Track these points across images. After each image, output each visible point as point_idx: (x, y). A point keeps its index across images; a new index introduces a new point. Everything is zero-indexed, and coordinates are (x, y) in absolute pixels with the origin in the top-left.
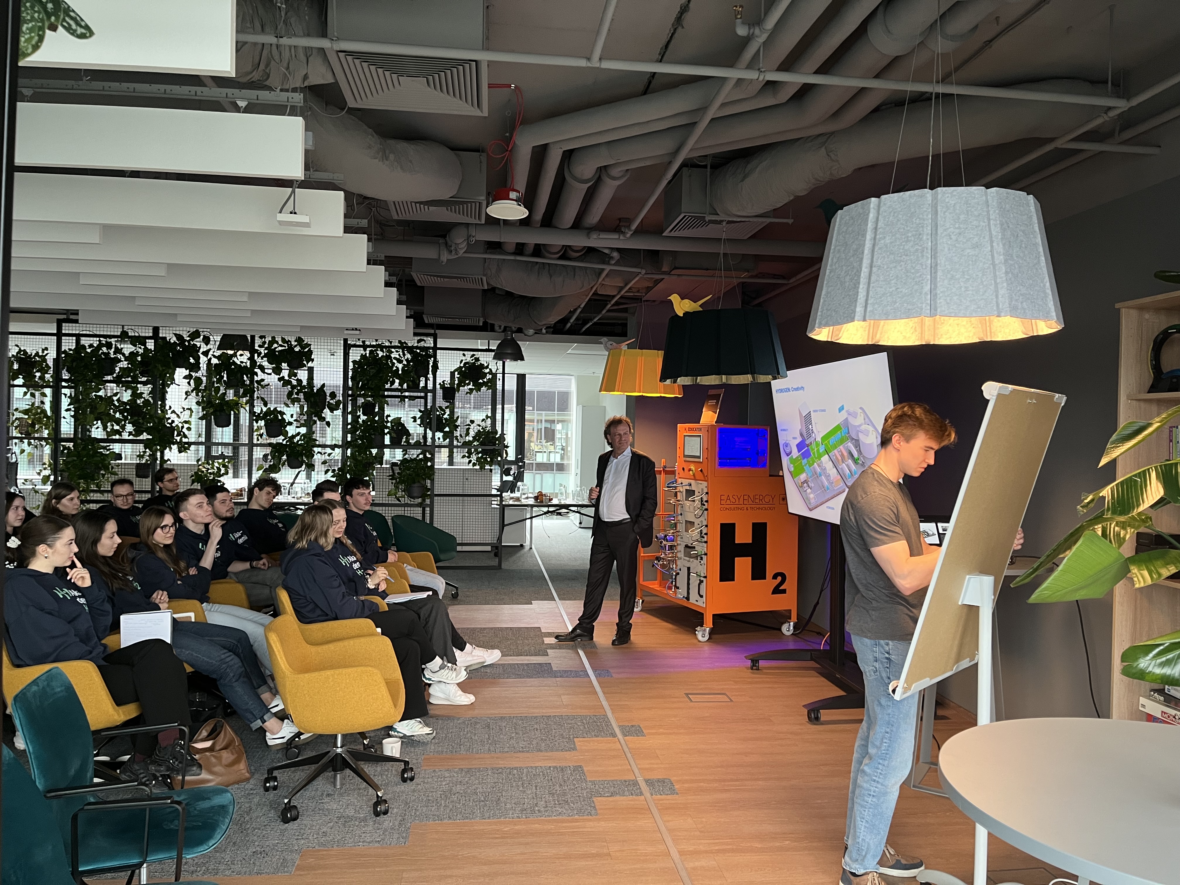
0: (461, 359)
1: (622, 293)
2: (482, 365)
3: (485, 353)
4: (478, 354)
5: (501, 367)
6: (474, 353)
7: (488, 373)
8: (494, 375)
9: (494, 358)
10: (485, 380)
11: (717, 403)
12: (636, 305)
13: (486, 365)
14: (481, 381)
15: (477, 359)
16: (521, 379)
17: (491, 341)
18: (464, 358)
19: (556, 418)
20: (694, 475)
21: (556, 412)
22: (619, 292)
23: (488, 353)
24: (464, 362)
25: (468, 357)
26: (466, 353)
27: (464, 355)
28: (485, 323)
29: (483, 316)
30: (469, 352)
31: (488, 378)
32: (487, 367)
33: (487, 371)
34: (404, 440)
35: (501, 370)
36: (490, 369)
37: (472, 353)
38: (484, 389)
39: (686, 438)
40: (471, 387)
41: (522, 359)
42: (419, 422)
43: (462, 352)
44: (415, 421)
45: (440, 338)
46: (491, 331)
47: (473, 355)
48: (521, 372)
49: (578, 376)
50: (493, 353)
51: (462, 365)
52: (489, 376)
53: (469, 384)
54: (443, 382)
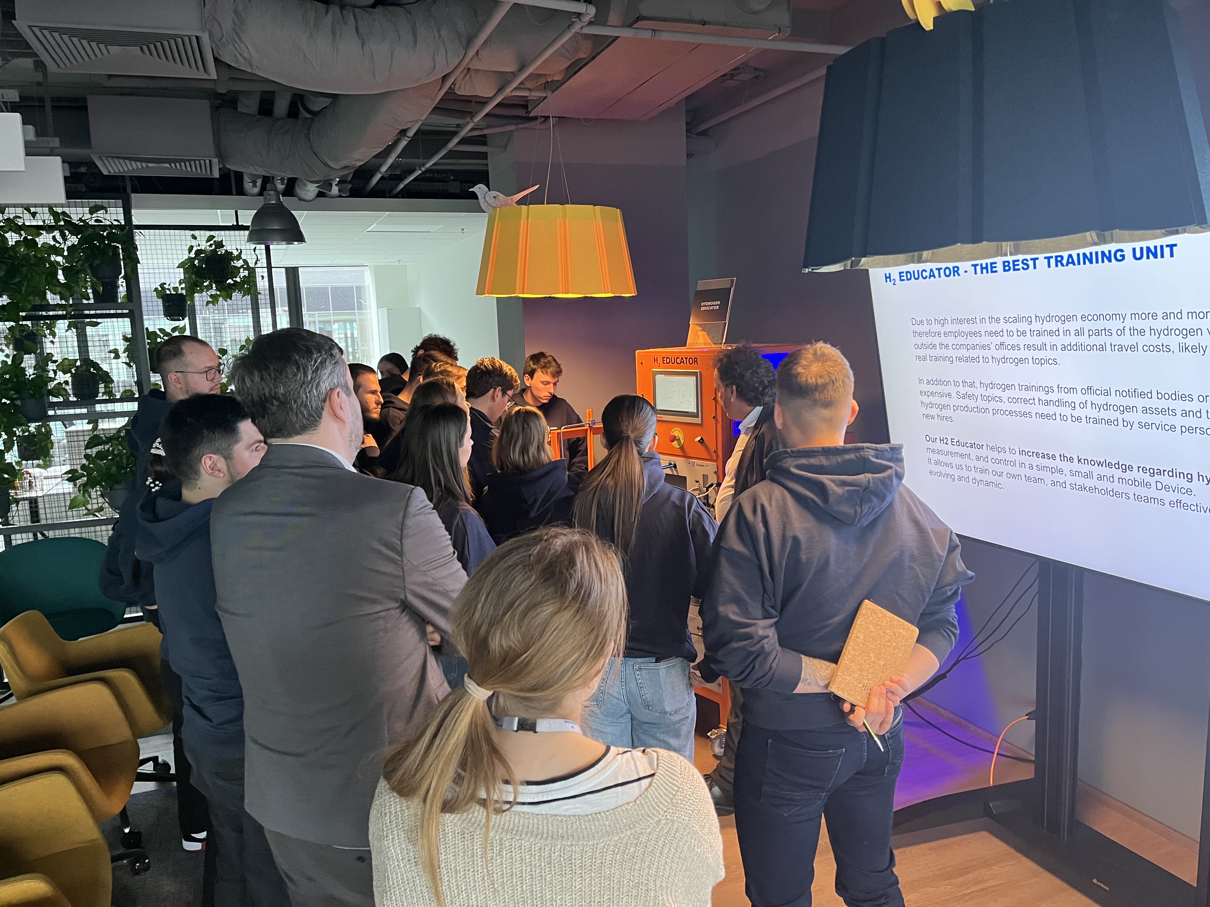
0: (189, 244)
1: (508, 92)
2: (229, 254)
3: (232, 232)
4: (219, 235)
5: (264, 256)
6: (212, 233)
7: (242, 266)
8: (252, 271)
9: (250, 240)
10: (238, 280)
11: (724, 306)
12: (512, 128)
13: (236, 253)
14: (230, 281)
15: (220, 245)
16: (292, 274)
17: (239, 211)
18: (194, 243)
19: (332, 318)
20: (682, 448)
21: (331, 312)
22: (500, 90)
23: (237, 232)
24: (195, 249)
25: (202, 241)
26: (197, 233)
27: (194, 237)
28: (225, 174)
29: (221, 156)
30: (202, 232)
31: (242, 275)
32: (239, 257)
33: (240, 263)
34: (102, 390)
35: (263, 262)
36: (245, 261)
37: (208, 233)
38: (236, 295)
39: (658, 377)
40: (213, 292)
41: (299, 238)
42: (124, 357)
43: (189, 233)
44: (117, 357)
45: (138, 207)
46: (237, 194)
47: (211, 238)
48: (292, 264)
49: (375, 266)
50: (247, 232)
51: (192, 255)
52: (244, 273)
53: (209, 287)
54: (162, 285)
